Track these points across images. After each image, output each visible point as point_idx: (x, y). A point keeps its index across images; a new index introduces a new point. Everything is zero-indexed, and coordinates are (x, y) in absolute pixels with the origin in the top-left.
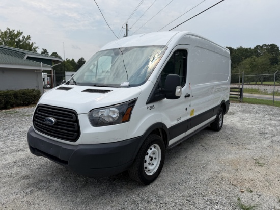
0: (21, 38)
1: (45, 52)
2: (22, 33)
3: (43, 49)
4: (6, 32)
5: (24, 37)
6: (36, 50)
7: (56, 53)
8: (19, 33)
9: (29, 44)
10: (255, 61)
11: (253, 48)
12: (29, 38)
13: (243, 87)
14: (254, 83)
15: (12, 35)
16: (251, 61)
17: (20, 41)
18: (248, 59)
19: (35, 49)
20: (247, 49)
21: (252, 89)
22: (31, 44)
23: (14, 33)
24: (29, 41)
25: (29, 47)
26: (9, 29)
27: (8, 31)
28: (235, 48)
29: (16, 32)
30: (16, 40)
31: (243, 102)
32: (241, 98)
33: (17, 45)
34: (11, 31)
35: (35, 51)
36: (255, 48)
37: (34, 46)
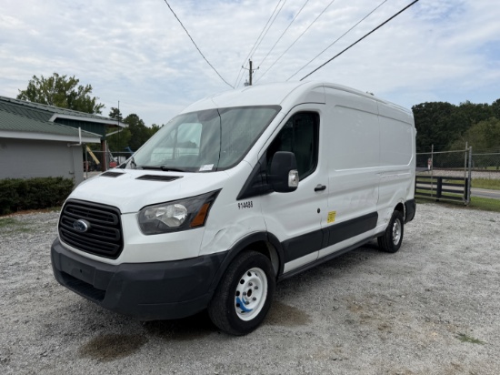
0: (76, 89)
1: (116, 113)
2: (78, 81)
3: (113, 109)
4: (51, 80)
5: (81, 88)
6: (101, 110)
7: (135, 115)
8: (73, 82)
9: (89, 101)
10: (494, 127)
11: (490, 104)
12: (89, 89)
13: (470, 176)
14: (494, 168)
15: (61, 85)
16: (488, 127)
17: (74, 94)
18: (482, 124)
19: (98, 108)
20: (480, 106)
21: (490, 180)
22: (92, 99)
23: (65, 82)
24: (88, 93)
25: (88, 106)
26: (57, 75)
27: (55, 78)
28: (457, 105)
29: (67, 80)
30: (68, 93)
31: (472, 206)
32: (466, 198)
33: (69, 101)
34: (60, 79)
35: (98, 112)
36: (494, 104)
37: (97, 103)
